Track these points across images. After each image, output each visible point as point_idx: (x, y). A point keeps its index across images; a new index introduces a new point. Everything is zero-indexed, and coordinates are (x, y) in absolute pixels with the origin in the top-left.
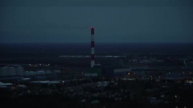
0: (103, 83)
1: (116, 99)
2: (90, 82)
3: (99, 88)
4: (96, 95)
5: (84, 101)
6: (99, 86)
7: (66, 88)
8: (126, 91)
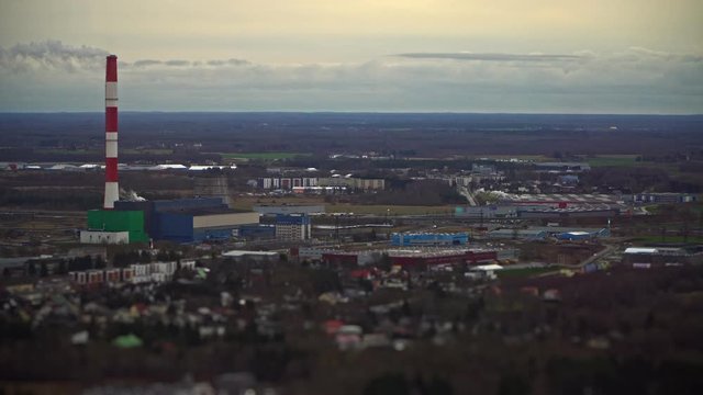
0: (152, 271)
1: (205, 331)
2: (100, 265)
3: (138, 289)
4: (129, 315)
5: (82, 337)
6: (135, 280)
7: (10, 289)
8: (242, 302)
